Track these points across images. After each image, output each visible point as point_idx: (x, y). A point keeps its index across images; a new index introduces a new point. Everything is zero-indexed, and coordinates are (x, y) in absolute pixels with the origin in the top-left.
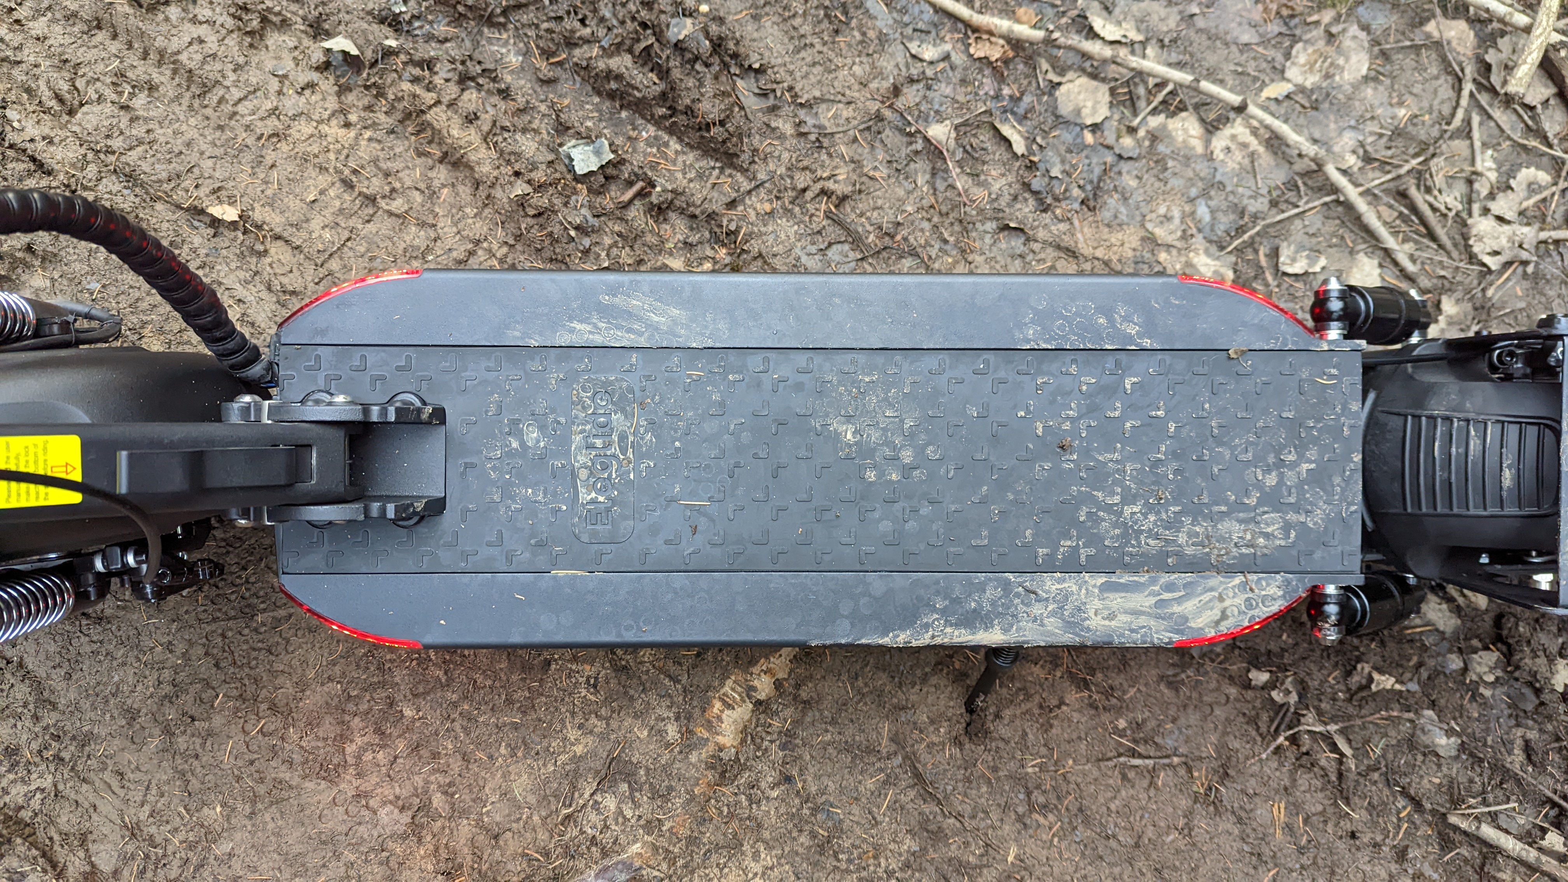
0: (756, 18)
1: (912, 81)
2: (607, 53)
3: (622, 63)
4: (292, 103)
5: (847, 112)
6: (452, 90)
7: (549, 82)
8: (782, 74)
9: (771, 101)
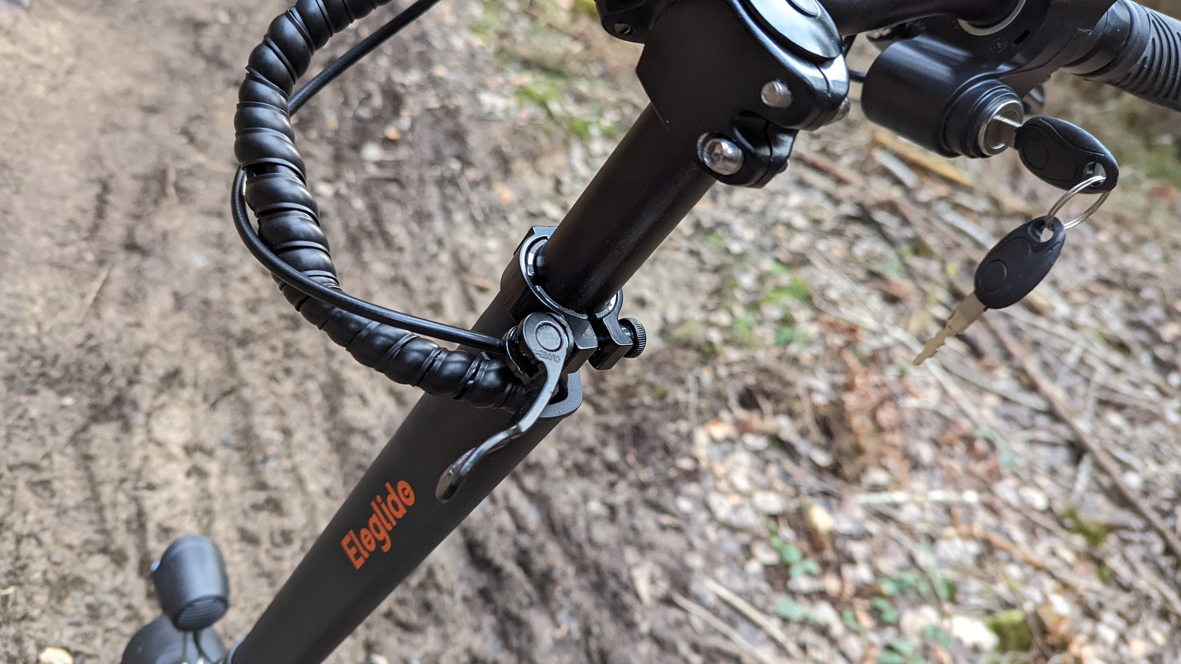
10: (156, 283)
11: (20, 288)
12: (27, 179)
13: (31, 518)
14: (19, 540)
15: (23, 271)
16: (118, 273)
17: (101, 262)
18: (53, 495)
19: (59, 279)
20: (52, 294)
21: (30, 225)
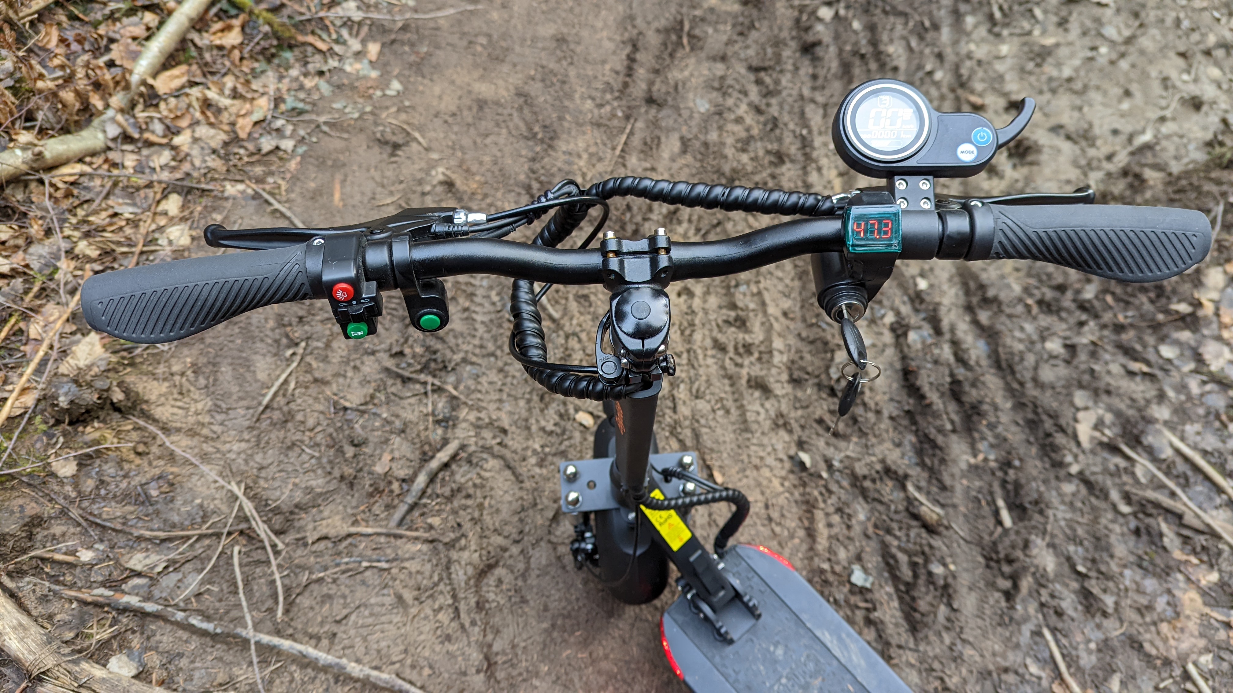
0: (970, 589)
1: (1016, 673)
2: (900, 548)
3: (903, 558)
4: (770, 461)
5: (978, 658)
6: (831, 510)
7: (867, 536)
8: (963, 619)
9: (949, 625)
10: (669, 130)
11: (572, 146)
12: (579, 49)
13: (575, 322)
14: (567, 337)
15: (573, 133)
16: (640, 124)
17: (627, 118)
18: (590, 305)
19: (598, 135)
20: (593, 149)
21: (580, 91)
